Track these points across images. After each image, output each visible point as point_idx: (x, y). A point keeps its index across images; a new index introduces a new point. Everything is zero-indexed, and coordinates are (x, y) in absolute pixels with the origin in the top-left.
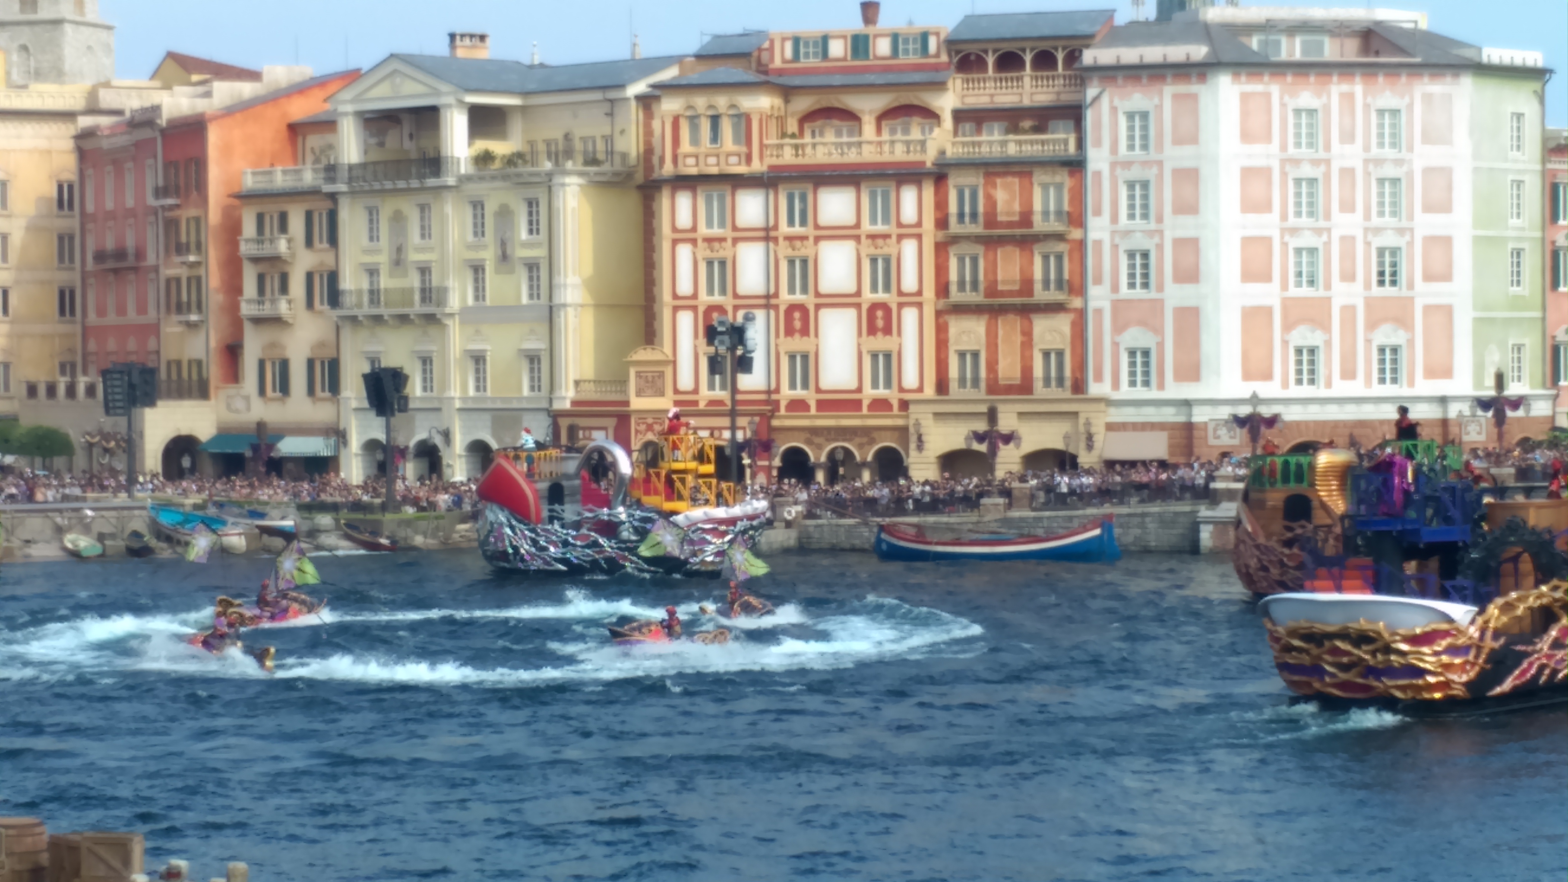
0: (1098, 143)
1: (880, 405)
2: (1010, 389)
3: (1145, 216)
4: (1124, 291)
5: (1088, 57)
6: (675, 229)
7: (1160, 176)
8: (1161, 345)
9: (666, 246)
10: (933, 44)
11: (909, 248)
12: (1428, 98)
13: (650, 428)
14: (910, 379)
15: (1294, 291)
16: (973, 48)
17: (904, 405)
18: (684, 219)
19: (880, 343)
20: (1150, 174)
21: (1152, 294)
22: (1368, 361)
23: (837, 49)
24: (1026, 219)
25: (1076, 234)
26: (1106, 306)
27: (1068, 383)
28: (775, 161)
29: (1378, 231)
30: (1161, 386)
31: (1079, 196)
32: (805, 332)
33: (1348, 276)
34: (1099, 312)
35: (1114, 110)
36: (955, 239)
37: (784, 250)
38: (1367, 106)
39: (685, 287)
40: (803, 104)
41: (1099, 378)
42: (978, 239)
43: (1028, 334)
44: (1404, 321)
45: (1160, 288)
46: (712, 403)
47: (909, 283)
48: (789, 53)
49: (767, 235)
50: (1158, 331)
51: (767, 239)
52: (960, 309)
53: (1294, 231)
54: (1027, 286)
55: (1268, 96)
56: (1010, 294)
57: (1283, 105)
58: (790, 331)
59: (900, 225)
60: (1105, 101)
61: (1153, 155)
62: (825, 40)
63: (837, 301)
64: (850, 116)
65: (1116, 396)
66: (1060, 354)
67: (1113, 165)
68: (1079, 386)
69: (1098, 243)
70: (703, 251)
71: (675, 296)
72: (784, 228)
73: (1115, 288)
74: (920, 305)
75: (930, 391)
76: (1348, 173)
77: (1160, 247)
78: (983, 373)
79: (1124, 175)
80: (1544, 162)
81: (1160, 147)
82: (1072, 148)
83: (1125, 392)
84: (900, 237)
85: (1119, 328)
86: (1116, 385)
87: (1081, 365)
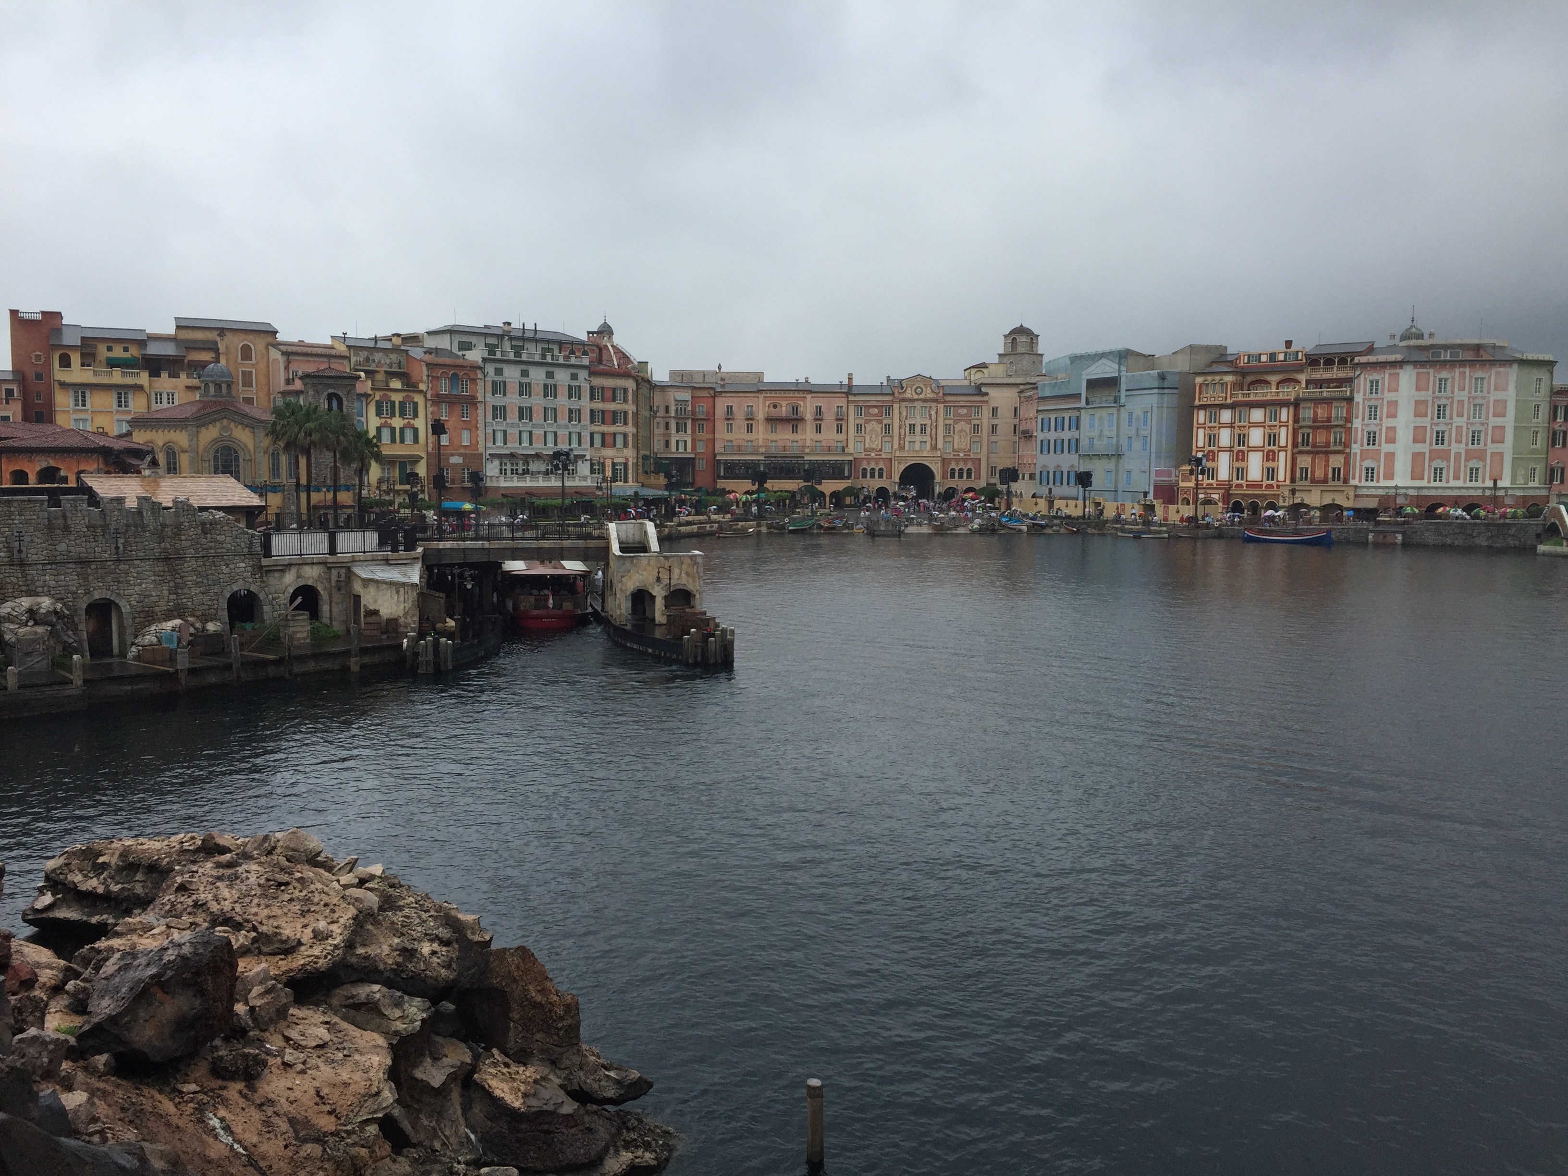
0: (1358, 392)
1: (1270, 486)
2: (1319, 482)
3: (1375, 419)
4: (1365, 447)
5: (1356, 360)
6: (1198, 424)
7: (1382, 405)
8: (1379, 466)
9: (1195, 429)
10: (1300, 354)
11: (1283, 431)
12: (1497, 373)
13: (1186, 493)
14: (1281, 477)
15: (1434, 447)
16: (1315, 357)
17: (1278, 486)
18: (1201, 420)
19: (1271, 464)
20: (1378, 403)
21: (1376, 447)
22: (1465, 473)
23: (1264, 358)
24: (1329, 419)
25: (1349, 425)
26: (1358, 452)
27: (1342, 480)
28: (1235, 399)
29: (1472, 424)
30: (1378, 481)
31: (1349, 411)
32: (1243, 460)
33: (1459, 441)
34: (1355, 454)
35: (1365, 379)
36: (1301, 427)
37: (1237, 431)
38: (1471, 377)
39: (1201, 444)
40: (1250, 379)
41: (1354, 478)
42: (1310, 427)
43: (1327, 461)
44: (1482, 459)
45: (1380, 445)
46: (1208, 484)
47: (1283, 443)
48: (1246, 361)
49: (1231, 426)
50: (1378, 461)
51: (1231, 427)
52: (1300, 452)
53: (1437, 424)
54: (1328, 444)
55: (1429, 373)
56: (1322, 447)
57: (1434, 377)
58: (1237, 460)
59: (1280, 422)
60: (1362, 376)
61: (1379, 395)
62: (1260, 355)
63: (1256, 449)
64: (1268, 383)
65: (1359, 485)
66: (1339, 470)
67: (1364, 400)
68: (1346, 481)
69: (1356, 429)
70: (1208, 432)
71: (1197, 447)
72: (1237, 424)
73: (1362, 445)
74: (1286, 451)
75: (1288, 482)
76: (1461, 402)
77: (1380, 430)
78: (1309, 476)
79: (1367, 403)
80: (1551, 397)
81: (1383, 393)
82: (1348, 394)
83: (1364, 483)
84: (1280, 426)
85: (1362, 460)
86: (1360, 481)
87: (1347, 473)
